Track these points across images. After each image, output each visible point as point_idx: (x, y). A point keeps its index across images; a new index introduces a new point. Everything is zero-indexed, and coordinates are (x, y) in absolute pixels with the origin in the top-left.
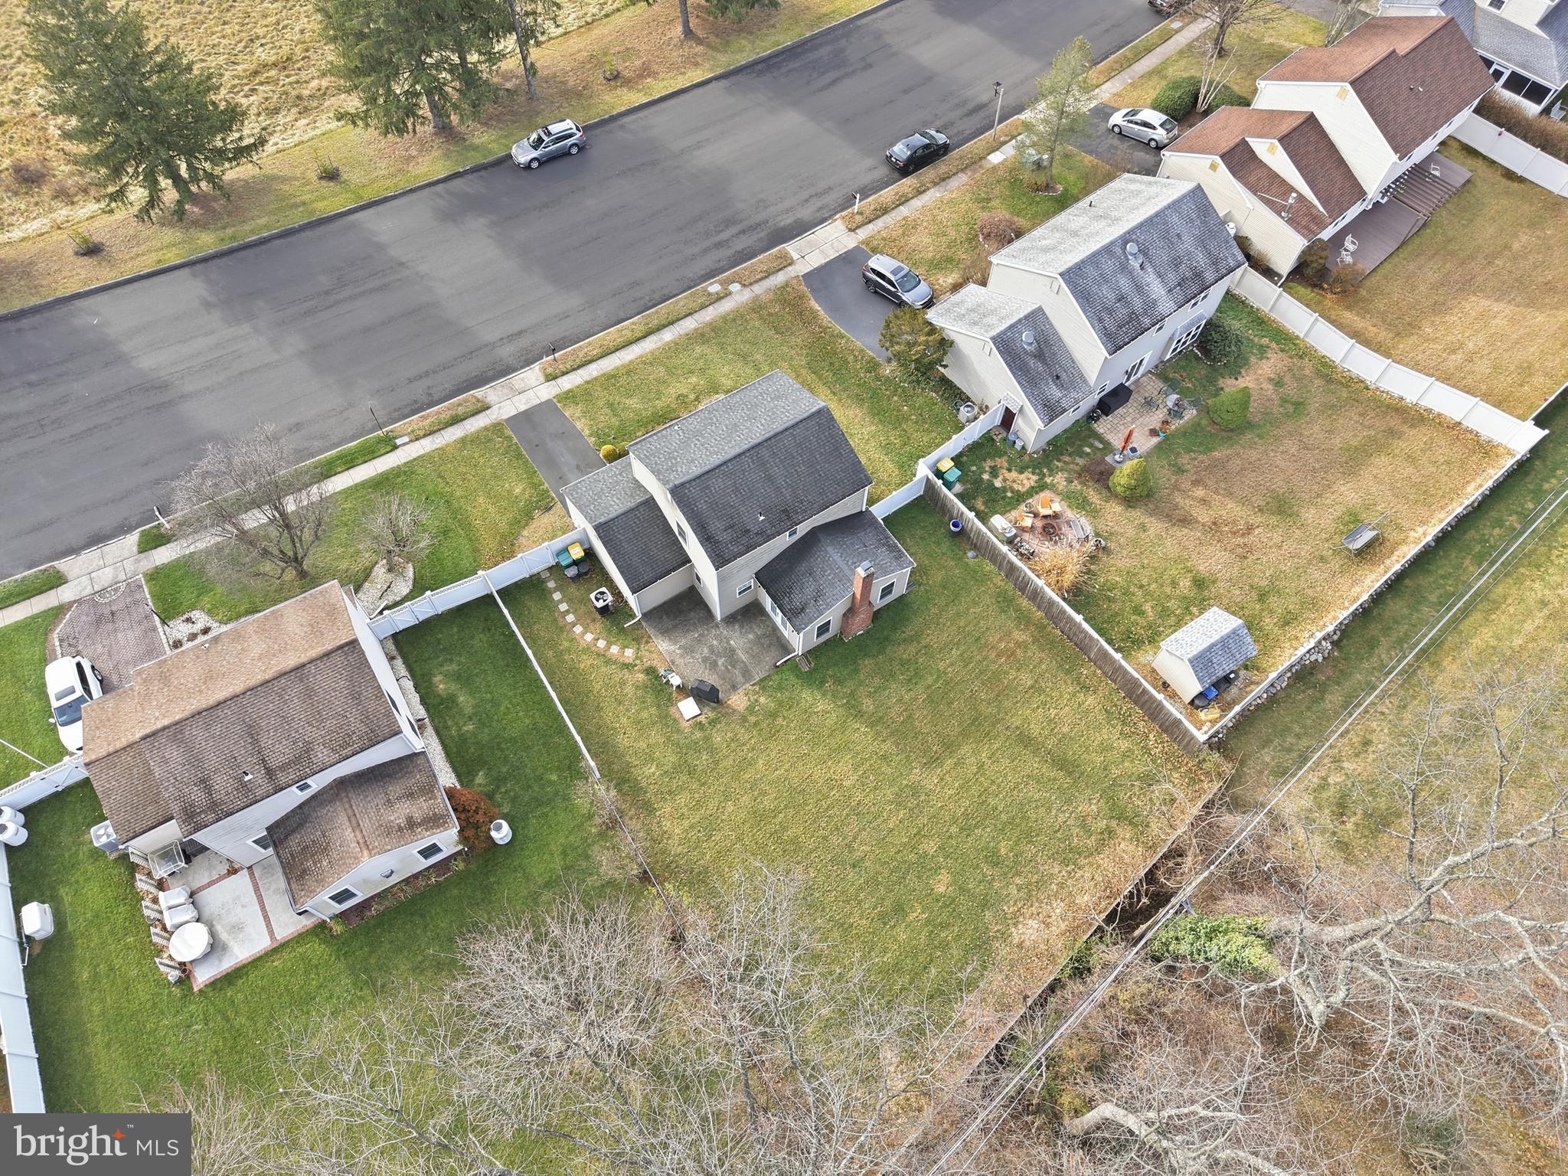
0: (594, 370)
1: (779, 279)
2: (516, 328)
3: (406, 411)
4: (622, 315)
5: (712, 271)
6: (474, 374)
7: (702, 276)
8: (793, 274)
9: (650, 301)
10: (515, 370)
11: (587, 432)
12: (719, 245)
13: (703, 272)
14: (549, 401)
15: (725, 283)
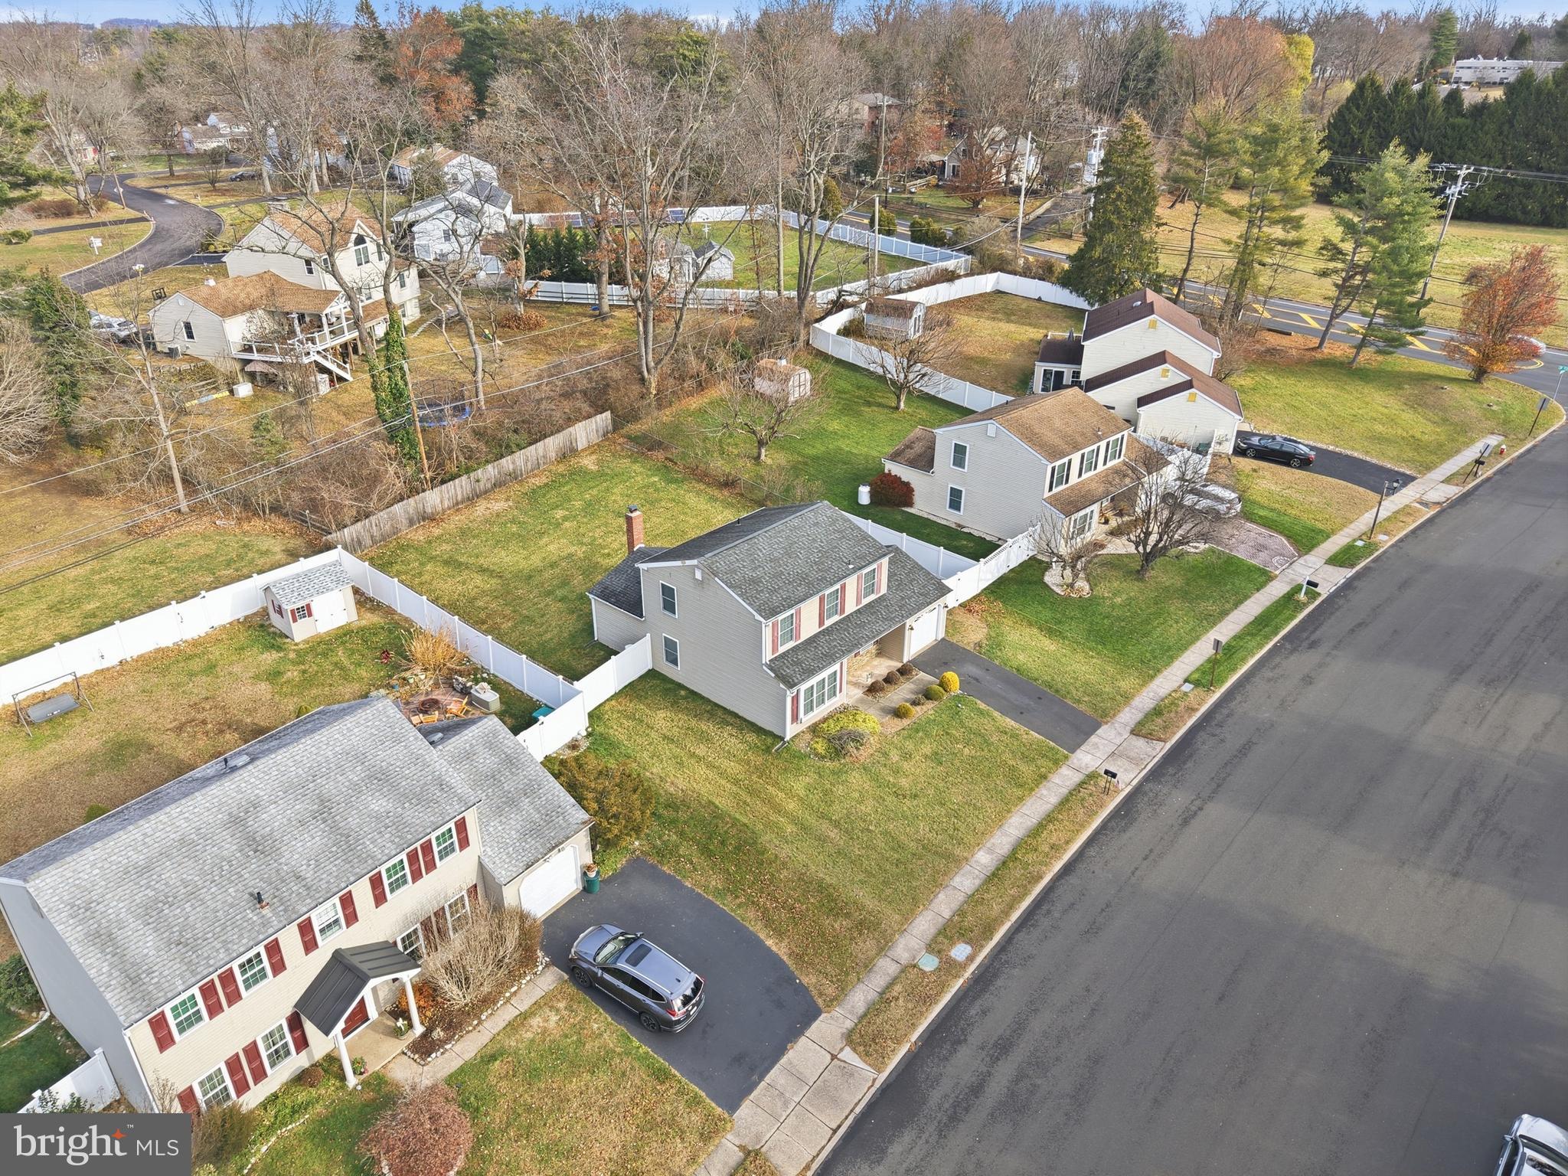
0: (1047, 797)
1: (860, 997)
2: (1195, 823)
3: (1219, 717)
4: (1073, 880)
5: (984, 990)
6: (1189, 764)
7: (996, 976)
8: (838, 1011)
9: (1049, 912)
10: (1146, 779)
11: (996, 714)
12: (1002, 1047)
13: (999, 982)
14: (1073, 751)
15: (950, 967)
